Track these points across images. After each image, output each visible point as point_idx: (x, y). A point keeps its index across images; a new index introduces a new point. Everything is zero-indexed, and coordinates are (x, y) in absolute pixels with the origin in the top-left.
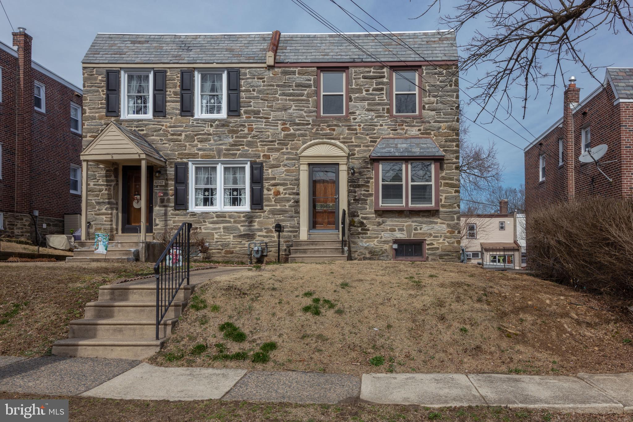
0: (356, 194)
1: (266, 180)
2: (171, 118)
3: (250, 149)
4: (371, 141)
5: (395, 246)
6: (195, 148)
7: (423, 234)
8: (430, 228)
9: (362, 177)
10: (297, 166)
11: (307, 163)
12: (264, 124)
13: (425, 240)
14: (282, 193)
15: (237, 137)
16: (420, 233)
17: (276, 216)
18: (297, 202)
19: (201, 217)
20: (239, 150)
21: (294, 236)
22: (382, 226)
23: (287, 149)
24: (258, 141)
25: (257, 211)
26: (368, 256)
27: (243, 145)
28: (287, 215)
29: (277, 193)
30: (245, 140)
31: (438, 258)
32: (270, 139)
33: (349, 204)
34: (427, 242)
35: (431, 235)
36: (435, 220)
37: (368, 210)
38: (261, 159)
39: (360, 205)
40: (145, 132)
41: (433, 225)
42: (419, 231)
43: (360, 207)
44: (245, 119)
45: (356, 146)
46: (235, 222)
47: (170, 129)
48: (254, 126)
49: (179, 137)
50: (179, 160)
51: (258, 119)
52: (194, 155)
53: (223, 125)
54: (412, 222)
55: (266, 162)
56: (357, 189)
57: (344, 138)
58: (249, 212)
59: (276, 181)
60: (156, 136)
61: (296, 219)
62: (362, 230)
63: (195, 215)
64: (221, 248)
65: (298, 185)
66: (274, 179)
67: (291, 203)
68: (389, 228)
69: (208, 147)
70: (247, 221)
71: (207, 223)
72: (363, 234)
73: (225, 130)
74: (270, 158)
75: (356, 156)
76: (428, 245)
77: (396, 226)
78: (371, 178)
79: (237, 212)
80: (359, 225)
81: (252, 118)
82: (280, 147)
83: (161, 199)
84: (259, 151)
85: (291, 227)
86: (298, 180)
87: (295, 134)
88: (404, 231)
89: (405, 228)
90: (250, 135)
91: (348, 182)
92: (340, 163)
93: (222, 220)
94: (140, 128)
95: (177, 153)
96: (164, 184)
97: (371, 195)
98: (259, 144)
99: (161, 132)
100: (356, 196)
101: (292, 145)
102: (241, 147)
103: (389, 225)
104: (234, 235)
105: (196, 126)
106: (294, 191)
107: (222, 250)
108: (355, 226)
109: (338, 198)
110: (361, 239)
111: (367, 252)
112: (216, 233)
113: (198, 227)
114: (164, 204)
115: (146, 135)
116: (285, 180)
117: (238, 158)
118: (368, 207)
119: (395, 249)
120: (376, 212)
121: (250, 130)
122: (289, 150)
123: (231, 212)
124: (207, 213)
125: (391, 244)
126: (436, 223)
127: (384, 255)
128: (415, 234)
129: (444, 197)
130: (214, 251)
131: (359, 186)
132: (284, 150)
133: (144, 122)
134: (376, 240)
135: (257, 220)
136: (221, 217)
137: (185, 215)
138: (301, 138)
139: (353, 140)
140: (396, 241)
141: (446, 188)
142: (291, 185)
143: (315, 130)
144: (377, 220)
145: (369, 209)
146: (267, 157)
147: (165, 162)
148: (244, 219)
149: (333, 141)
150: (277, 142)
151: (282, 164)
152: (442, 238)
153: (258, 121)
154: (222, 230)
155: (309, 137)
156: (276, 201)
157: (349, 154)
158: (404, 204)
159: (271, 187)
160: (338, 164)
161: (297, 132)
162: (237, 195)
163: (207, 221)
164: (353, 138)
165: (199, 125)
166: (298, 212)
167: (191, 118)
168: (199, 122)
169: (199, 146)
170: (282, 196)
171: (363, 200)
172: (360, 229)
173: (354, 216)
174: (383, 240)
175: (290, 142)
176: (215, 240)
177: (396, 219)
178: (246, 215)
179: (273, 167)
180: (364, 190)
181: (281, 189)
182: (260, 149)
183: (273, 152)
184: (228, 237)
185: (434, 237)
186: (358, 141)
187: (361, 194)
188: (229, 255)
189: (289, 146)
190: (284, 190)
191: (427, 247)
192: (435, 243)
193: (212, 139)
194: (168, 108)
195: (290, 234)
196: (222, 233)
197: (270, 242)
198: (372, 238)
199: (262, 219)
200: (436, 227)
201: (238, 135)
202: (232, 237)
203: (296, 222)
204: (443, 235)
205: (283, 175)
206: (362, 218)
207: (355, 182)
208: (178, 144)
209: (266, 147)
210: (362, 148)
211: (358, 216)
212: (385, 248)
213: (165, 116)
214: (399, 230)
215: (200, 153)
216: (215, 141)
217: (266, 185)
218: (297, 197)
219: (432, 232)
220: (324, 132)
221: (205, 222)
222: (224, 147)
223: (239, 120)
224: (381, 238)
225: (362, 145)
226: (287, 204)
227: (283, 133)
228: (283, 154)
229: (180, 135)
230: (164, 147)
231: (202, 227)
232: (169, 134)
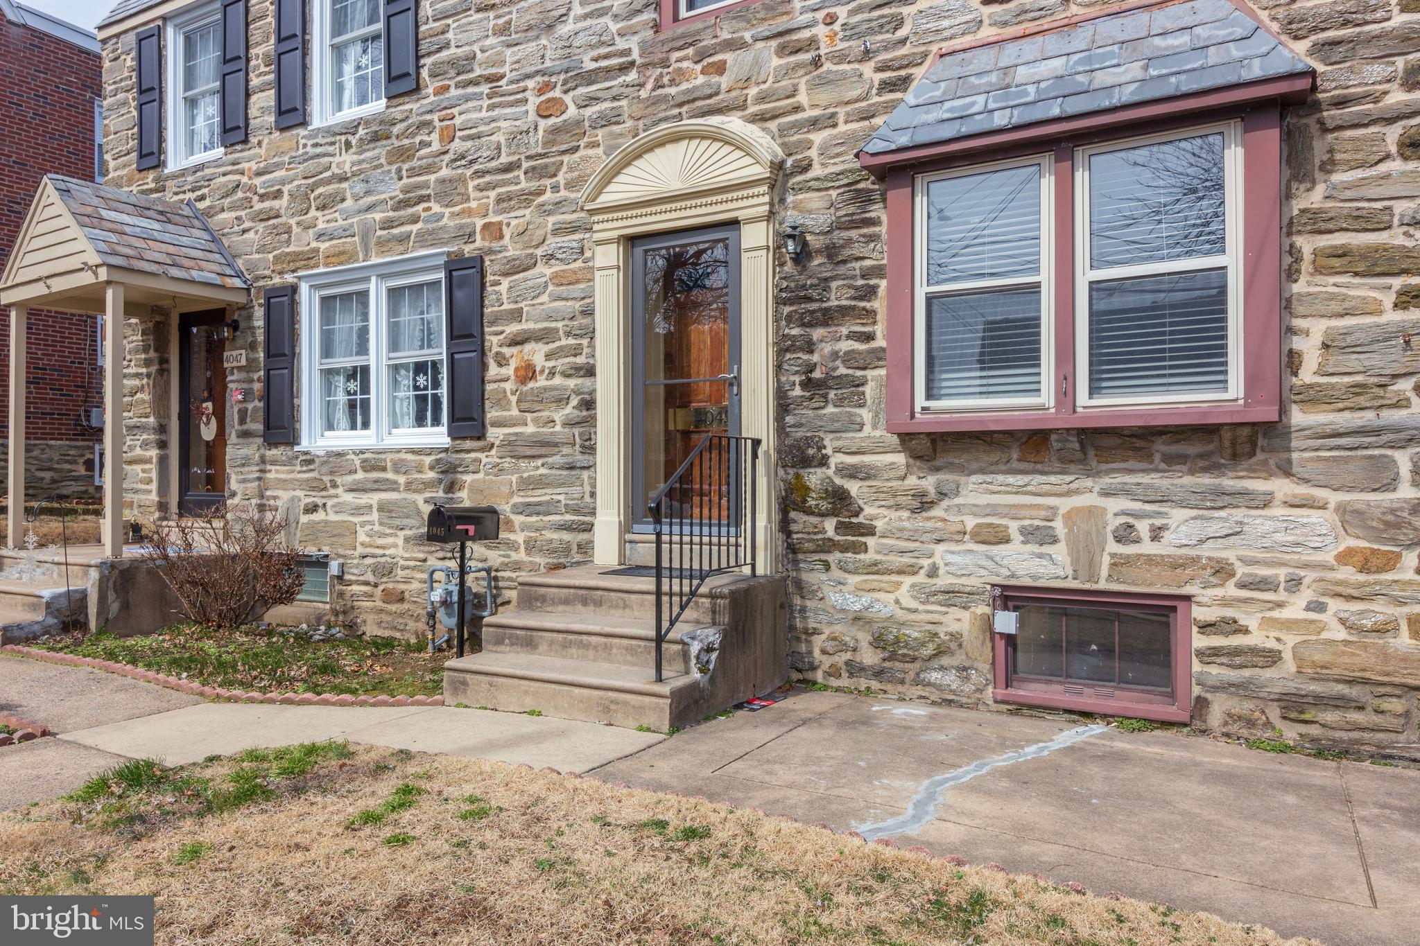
0: (815, 358)
1: (492, 323)
2: (260, 143)
3: (447, 211)
4: (887, 86)
5: (1006, 622)
6: (311, 231)
7: (1176, 564)
8: (1214, 528)
9: (842, 270)
10: (588, 254)
11: (615, 234)
12: (486, 103)
13: (1187, 598)
14: (542, 372)
15: (413, 172)
16: (1150, 559)
17: (523, 464)
18: (588, 404)
19: (325, 469)
20: (415, 220)
21: (579, 546)
22: (937, 512)
23: (556, 188)
24: (469, 172)
25: (468, 444)
26: (870, 657)
27: (426, 198)
28: (557, 459)
29: (527, 373)
30: (432, 178)
31: (1274, 713)
32: (504, 159)
33: (783, 405)
34: (1199, 613)
35: (1222, 571)
36: (1257, 485)
37: (867, 429)
38: (479, 243)
39: (830, 409)
40: (207, 203)
41: (1238, 514)
42: (1147, 547)
43: (834, 419)
44: (432, 98)
45: (814, 124)
46: (409, 486)
47: (258, 181)
48: (458, 121)
49: (276, 204)
50: (277, 280)
51: (471, 90)
52: (309, 258)
53: (376, 138)
54: (1106, 493)
55: (491, 252)
56: (817, 333)
57: (761, 99)
58: (446, 450)
59: (524, 326)
60: (231, 209)
61: (585, 475)
62: (840, 527)
63: (311, 462)
64: (370, 577)
65: (591, 334)
66: (517, 315)
67: (569, 410)
68: (970, 523)
69: (340, 222)
70: (440, 481)
71: (340, 491)
72: (845, 548)
73: (380, 151)
74: (501, 237)
75: (817, 171)
76: (1206, 627)
77: (1013, 512)
78: (879, 271)
79: (413, 451)
80: (825, 506)
81: (454, 92)
82: (534, 185)
83: (240, 411)
84: (469, 212)
85: (570, 509)
86: (589, 312)
87: (579, 123)
88: (1055, 541)
89: (1059, 526)
90: (447, 158)
91: (779, 302)
92: (740, 215)
93: (376, 481)
94: (199, 193)
95: (271, 256)
96: (244, 362)
97: (878, 356)
98: (471, 184)
99: (240, 194)
100: (811, 368)
101: (571, 169)
102: (420, 207)
103: (975, 510)
104: (408, 532)
105: (312, 158)
106: (581, 360)
107: (376, 585)
108: (809, 512)
109: (738, 379)
110: (836, 573)
111: (864, 638)
112: (363, 524)
113: (320, 502)
114: (245, 427)
115: (209, 213)
116: (549, 318)
117: (414, 249)
118: (866, 415)
119: (1010, 639)
120: (906, 439)
121: (449, 136)
122: (563, 193)
123: (399, 451)
124: (339, 455)
125: (983, 609)
126: (1266, 502)
127: (945, 661)
128: (1119, 563)
129: (1317, 338)
130: (356, 588)
131: (827, 318)
132: (548, 196)
133: (207, 171)
134: (908, 581)
135: (468, 478)
136: (374, 468)
137: (290, 462)
138: (601, 133)
139: (802, 98)
140: (1008, 597)
141: (1329, 284)
142: (568, 334)
143: (649, 86)
144: (912, 481)
145: (875, 427)
146: (494, 231)
147: (248, 290)
148: (431, 475)
149: (715, 120)
150: (525, 165)
151: (539, 252)
152: (1306, 595)
153: (468, 99)
154: (375, 516)
155: (629, 123)
156: (524, 406)
157: (778, 167)
158: (1047, 396)
159: (507, 351)
160: (734, 223)
161: (588, 112)
162: (426, 388)
163: (339, 480)
164: (802, 87)
165: (319, 150)
166: (589, 449)
167: (302, 132)
168: (320, 140)
169: (321, 225)
170: (541, 382)
171: (841, 382)
172: (830, 525)
173: (806, 462)
174: (943, 581)
175: (566, 158)
176: (360, 550)
177: (1011, 479)
178: (438, 461)
179: (515, 268)
180: (852, 336)
181: (537, 353)
182: (473, 204)
183: (512, 209)
184: (390, 540)
185: (1242, 586)
186: (824, 97)
187: (835, 355)
188: (393, 607)
189: (561, 178)
190: (548, 356)
191: (1200, 641)
192: (1250, 620)
193: (348, 195)
194: (253, 112)
195: (566, 536)
196: (377, 527)
197: (505, 567)
198: (889, 572)
199: (481, 476)
200: (1259, 523)
201: (415, 163)
202: (400, 542)
203: (587, 489)
204: (1309, 576)
205: (544, 298)
206: (843, 471)
207: (809, 299)
208: (275, 227)
209: (493, 194)
210: (842, 128)
211: (823, 462)
212: (954, 627)
213: (245, 141)
214: (1029, 534)
215: (323, 246)
216: (357, 198)
217: (493, 342)
218: (587, 382)
219: (1230, 556)
220: (684, 86)
221: (334, 486)
222: (378, 216)
223: (415, 106)
224: (933, 572)
225: (842, 112)
226: (559, 416)
227: (543, 124)
228: (544, 211)
229: (278, 195)
230: (245, 242)
231: (330, 503)
232: (256, 198)
